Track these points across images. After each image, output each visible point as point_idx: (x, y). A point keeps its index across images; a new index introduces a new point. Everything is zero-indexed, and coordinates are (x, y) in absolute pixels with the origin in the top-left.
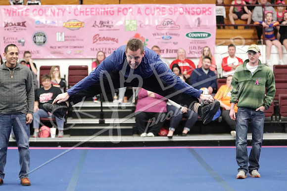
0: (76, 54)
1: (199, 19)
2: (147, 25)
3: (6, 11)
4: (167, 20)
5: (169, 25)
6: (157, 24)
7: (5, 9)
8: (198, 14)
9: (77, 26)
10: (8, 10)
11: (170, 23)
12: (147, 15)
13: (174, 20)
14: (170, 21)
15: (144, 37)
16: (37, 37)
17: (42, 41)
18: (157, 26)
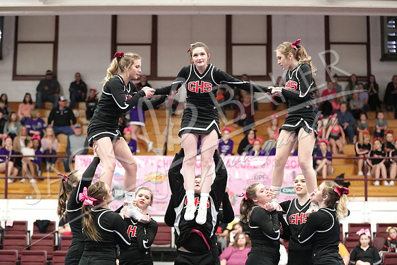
0: (159, 210)
1: (294, 173)
2: (237, 179)
3: (83, 162)
4: (259, 174)
5: (262, 180)
6: (248, 178)
7: (81, 159)
8: (293, 167)
9: (160, 180)
10: (84, 160)
11: (263, 177)
12: (238, 168)
13: (267, 174)
14: (262, 174)
15: (234, 192)
16: (116, 191)
17: (122, 194)
18: (248, 180)
